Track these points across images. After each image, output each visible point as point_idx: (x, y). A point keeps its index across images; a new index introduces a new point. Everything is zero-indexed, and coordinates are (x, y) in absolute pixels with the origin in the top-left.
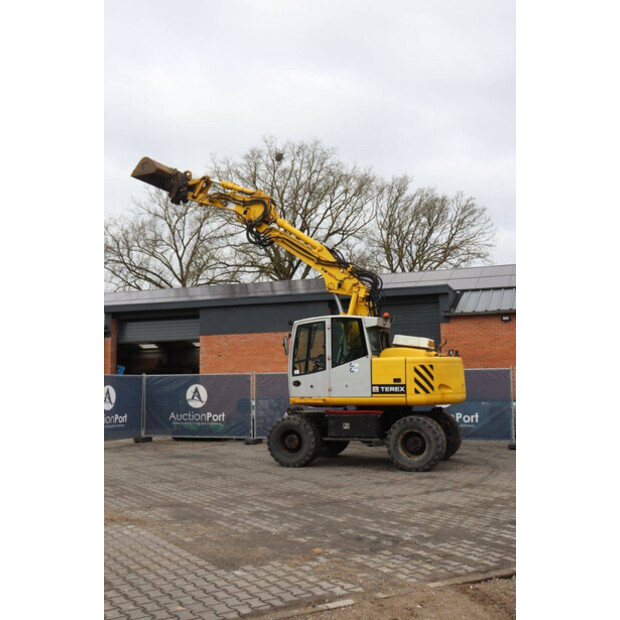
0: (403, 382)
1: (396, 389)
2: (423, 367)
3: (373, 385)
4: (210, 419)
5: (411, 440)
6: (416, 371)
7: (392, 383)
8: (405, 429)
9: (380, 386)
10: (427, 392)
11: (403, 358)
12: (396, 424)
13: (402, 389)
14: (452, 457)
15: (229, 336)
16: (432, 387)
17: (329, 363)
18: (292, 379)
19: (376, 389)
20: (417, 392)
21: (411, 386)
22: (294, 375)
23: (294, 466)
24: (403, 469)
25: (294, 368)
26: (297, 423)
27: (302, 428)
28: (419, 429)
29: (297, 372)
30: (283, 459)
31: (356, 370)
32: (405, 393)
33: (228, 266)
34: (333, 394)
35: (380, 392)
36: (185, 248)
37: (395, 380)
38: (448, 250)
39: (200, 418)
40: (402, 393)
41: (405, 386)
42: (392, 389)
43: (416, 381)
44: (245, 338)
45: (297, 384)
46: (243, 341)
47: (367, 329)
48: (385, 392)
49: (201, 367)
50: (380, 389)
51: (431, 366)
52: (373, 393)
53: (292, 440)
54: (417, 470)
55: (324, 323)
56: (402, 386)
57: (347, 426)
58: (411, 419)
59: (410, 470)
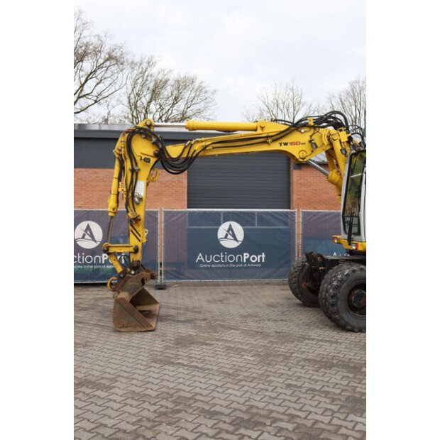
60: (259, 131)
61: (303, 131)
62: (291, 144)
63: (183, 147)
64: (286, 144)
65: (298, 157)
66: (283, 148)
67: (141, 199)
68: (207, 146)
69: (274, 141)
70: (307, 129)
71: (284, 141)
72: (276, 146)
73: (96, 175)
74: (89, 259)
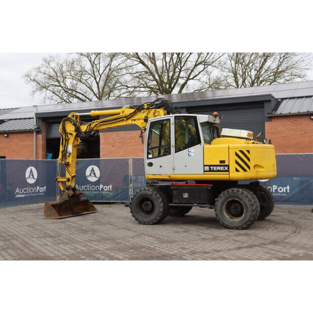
0: (227, 163)
1: (222, 168)
2: (241, 151)
3: (205, 166)
4: (102, 189)
5: (233, 206)
6: (237, 154)
7: (219, 164)
8: (228, 198)
9: (210, 166)
10: (245, 170)
11: (227, 145)
12: (222, 195)
13: (226, 168)
14: (267, 218)
15: (119, 133)
16: (249, 167)
17: (173, 149)
18: (147, 161)
19: (207, 168)
20: (237, 170)
21: (233, 166)
22: (148, 158)
23: (149, 224)
24: (227, 227)
25: (148, 153)
26: (150, 193)
27: (154, 196)
28: (239, 198)
29: (150, 156)
30: (141, 219)
31: (192, 155)
32: (228, 171)
33: (128, 87)
34: (176, 172)
35: (210, 171)
36: (101, 76)
37: (221, 162)
38: (277, 74)
39: (96, 188)
40: (226, 171)
41: (228, 166)
42: (219, 168)
43: (237, 162)
44: (130, 134)
45: (151, 164)
46: (128, 136)
47: (201, 123)
48: (213, 171)
49: (101, 154)
50: (210, 169)
51: (248, 151)
52: (205, 171)
53: (147, 205)
54: (237, 229)
55: (169, 120)
56: (226, 166)
57: (186, 195)
58: (233, 191)
59: (232, 228)
60: (121, 114)
61: (142, 112)
62: (137, 120)
63: (87, 126)
64: (135, 120)
65: (141, 127)
66: (134, 122)
67: (70, 154)
68: (97, 125)
69: (128, 119)
70: (145, 110)
71: (133, 118)
72: (130, 122)
73: (130, 135)
74: (93, 188)
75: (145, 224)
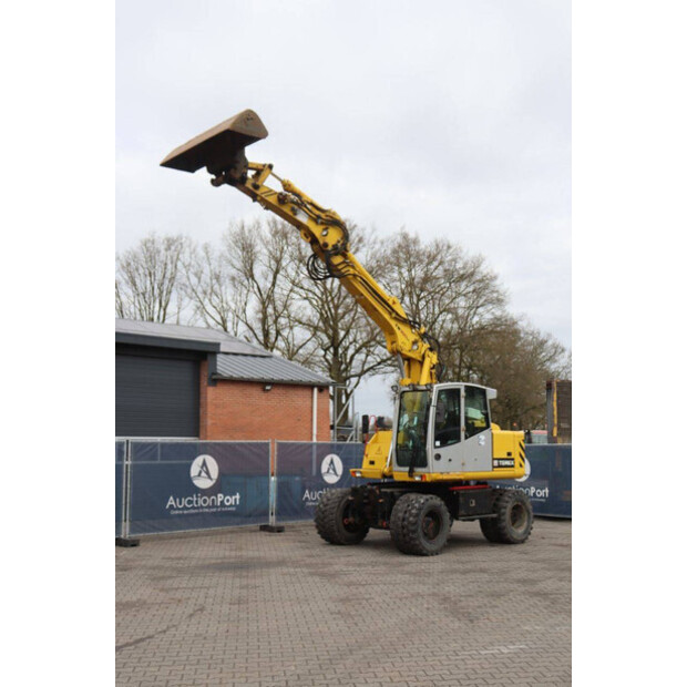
1: (507, 463)
3: (494, 459)
7: (506, 456)
9: (499, 459)
17: (463, 434)
22: (436, 447)
29: (438, 443)
35: (500, 466)
43: (521, 455)
52: (494, 467)
75: (432, 555)
